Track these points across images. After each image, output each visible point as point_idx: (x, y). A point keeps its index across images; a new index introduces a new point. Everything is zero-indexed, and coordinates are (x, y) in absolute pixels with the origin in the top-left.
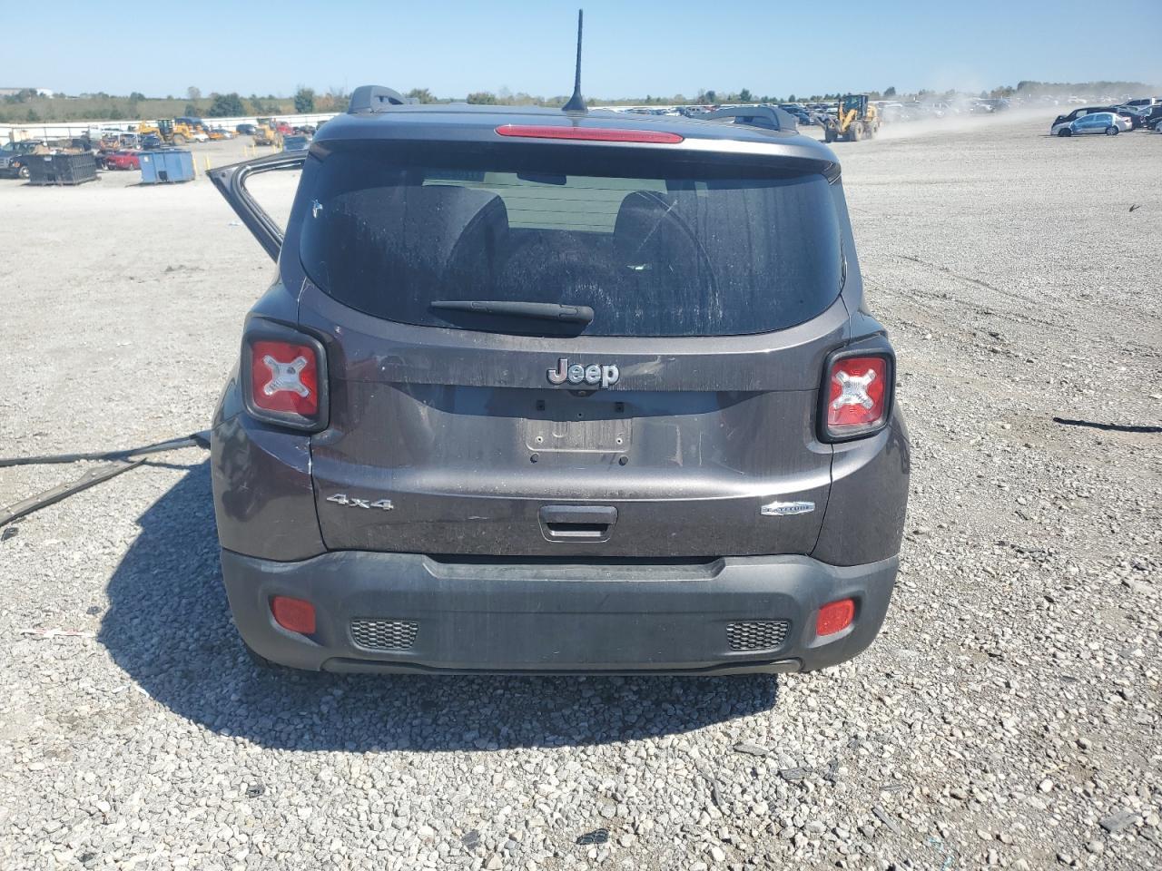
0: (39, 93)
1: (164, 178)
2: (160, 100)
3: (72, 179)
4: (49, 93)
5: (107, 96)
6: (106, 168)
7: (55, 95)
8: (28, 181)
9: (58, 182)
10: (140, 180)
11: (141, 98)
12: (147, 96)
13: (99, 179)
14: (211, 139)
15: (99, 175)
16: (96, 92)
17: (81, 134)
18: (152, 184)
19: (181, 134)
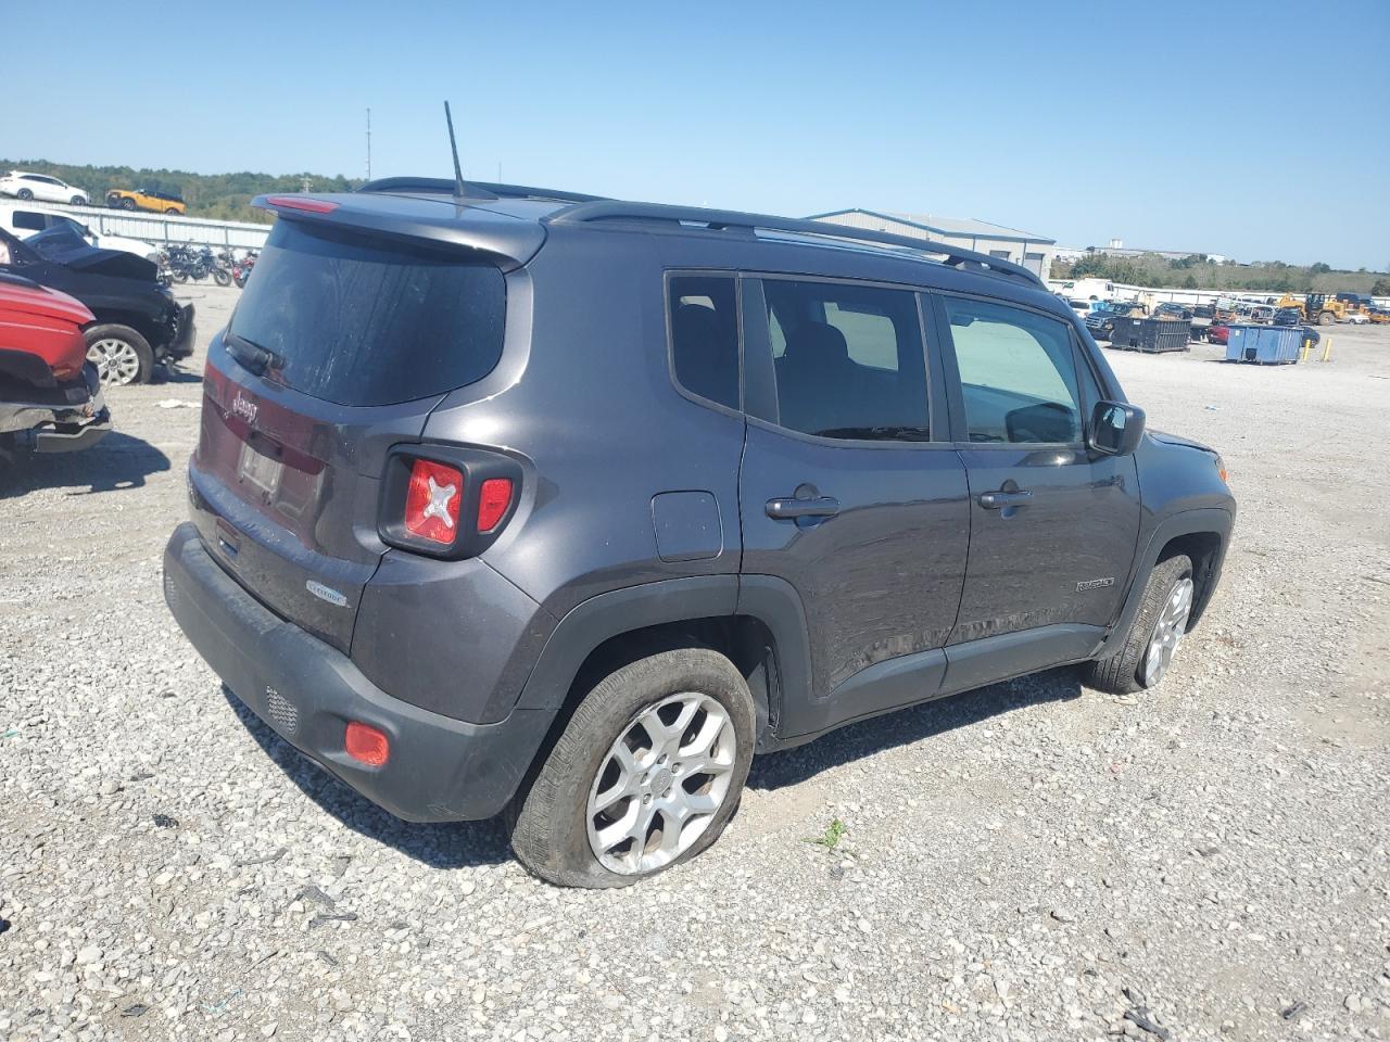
0: (1209, 258)
1: (1251, 358)
2: (1349, 272)
3: (1153, 347)
4: (1219, 259)
5: (1284, 265)
6: (1206, 340)
7: (1225, 262)
8: (1110, 344)
9: (1139, 348)
10: (1223, 357)
11: (1325, 269)
12: (1332, 268)
13: (1188, 350)
14: (1372, 322)
15: (1189, 346)
16: (1272, 260)
17: (1209, 303)
18: (1234, 362)
19: (1332, 312)
